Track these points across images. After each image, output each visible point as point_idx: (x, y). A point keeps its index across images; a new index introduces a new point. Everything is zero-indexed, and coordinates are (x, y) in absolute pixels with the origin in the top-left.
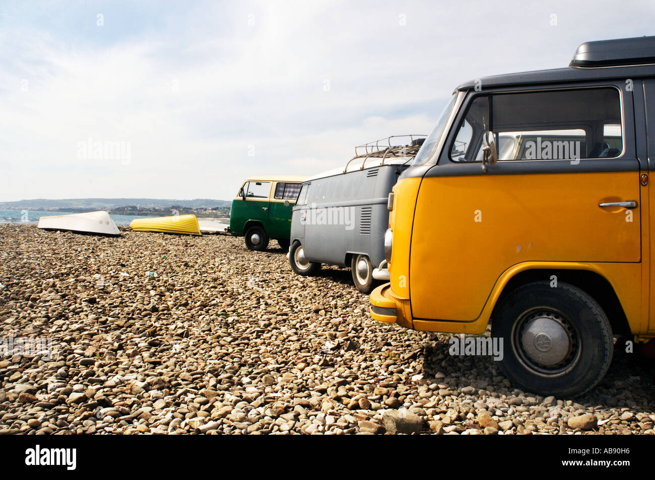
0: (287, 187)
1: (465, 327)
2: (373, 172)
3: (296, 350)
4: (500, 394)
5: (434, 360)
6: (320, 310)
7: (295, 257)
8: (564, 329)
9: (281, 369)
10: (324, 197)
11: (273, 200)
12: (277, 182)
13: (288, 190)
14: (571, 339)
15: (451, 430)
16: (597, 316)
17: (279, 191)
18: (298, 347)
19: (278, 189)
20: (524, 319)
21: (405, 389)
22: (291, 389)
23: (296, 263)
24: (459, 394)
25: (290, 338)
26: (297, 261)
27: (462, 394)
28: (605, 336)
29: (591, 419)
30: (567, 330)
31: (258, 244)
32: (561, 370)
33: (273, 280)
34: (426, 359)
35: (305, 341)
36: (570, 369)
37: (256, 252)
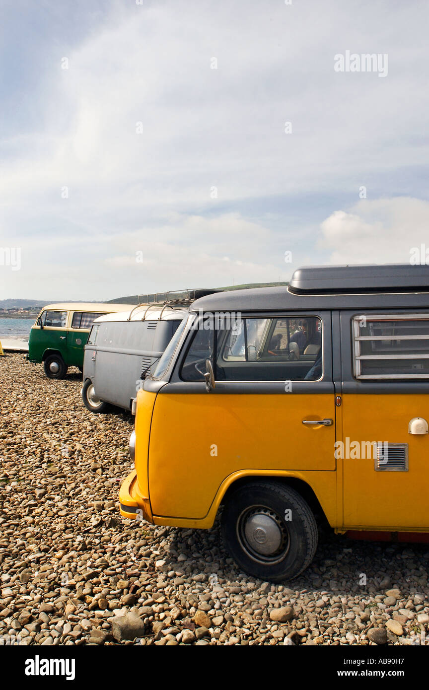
0: (84, 317)
1: (195, 523)
2: (152, 325)
3: (61, 530)
4: (227, 580)
5: (183, 536)
6: (97, 469)
7: (87, 394)
8: (277, 525)
9: (41, 559)
10: (111, 342)
11: (70, 329)
12: (74, 312)
13: (85, 319)
14: (283, 533)
15: (168, 633)
16: (301, 516)
17: (77, 320)
18: (63, 528)
19: (75, 318)
20: (246, 514)
21: (147, 578)
22: (43, 588)
23: (89, 400)
24: (192, 580)
25: (59, 513)
26: (90, 399)
27: (195, 582)
28: (308, 533)
29: (287, 612)
30: (279, 525)
31: (57, 373)
32: (275, 558)
33: (65, 420)
34: (176, 535)
35: (73, 515)
36: (282, 558)
37: (55, 380)
